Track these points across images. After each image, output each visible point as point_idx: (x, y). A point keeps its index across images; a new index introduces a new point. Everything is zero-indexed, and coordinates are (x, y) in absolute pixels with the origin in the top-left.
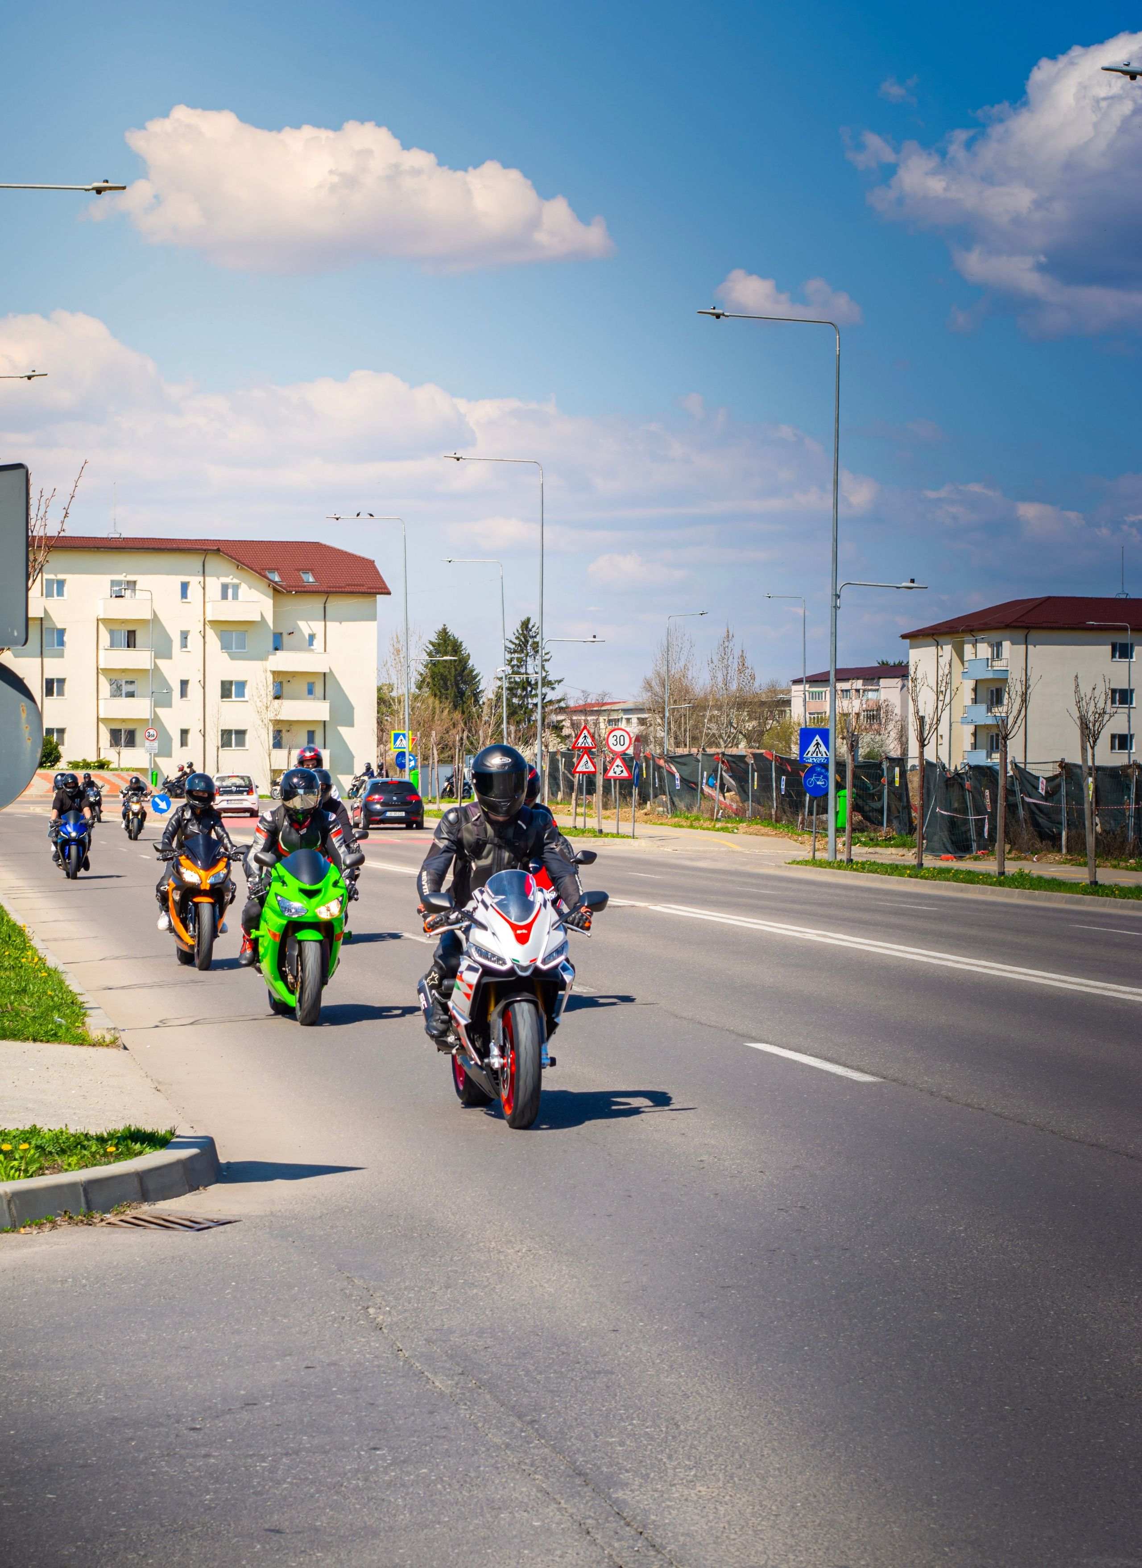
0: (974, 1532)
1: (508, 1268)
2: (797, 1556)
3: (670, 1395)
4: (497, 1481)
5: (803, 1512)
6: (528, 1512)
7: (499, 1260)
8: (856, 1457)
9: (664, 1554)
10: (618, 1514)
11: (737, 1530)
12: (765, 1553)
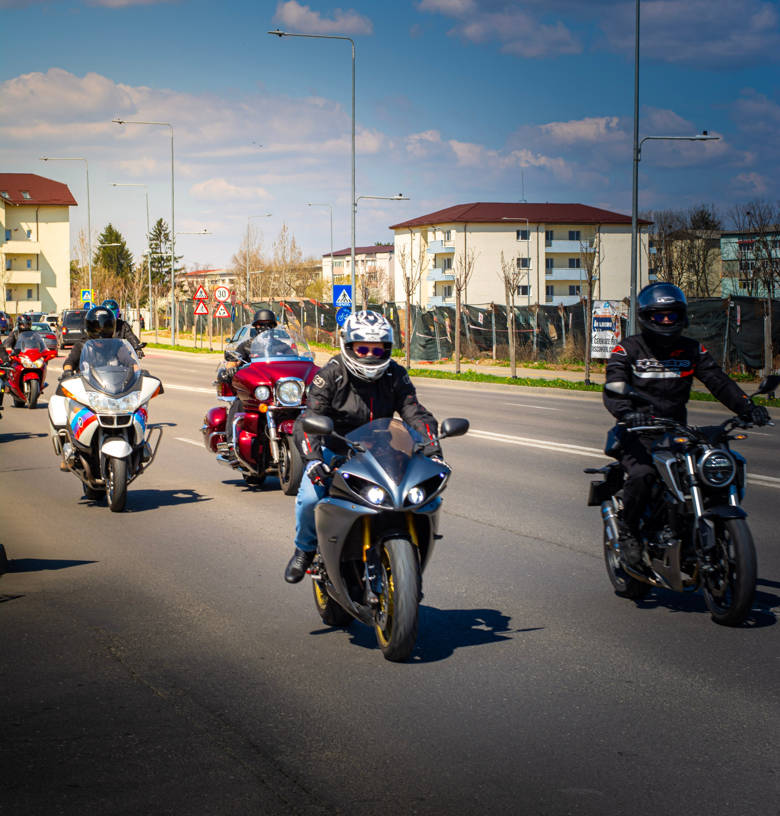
0: (496, 775)
1: (192, 621)
2: (391, 793)
3: (302, 697)
4: (204, 752)
5: (391, 766)
6: (226, 771)
7: (186, 616)
9: (311, 794)
10: (280, 770)
11: (353, 778)
12: (372, 791)
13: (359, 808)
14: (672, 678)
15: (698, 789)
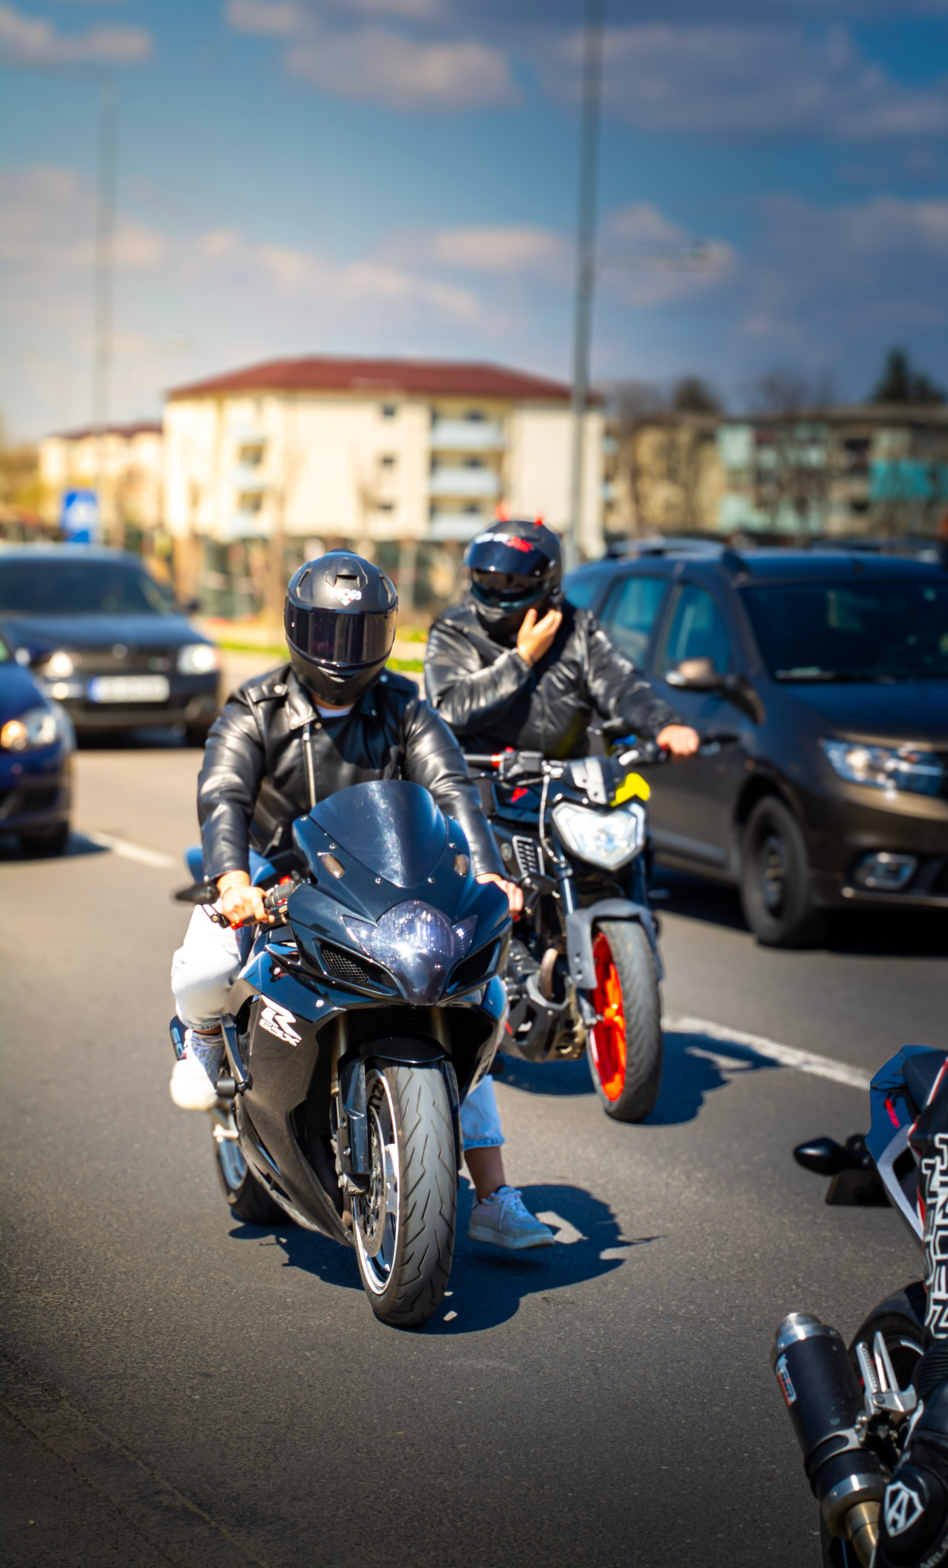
0: (334, 1335)
2: (155, 1364)
5: (156, 1317)
8: (203, 1259)
9: (17, 1365)
11: (90, 1337)
12: (123, 1361)
13: (100, 1390)
14: (634, 1172)
15: (678, 1362)
